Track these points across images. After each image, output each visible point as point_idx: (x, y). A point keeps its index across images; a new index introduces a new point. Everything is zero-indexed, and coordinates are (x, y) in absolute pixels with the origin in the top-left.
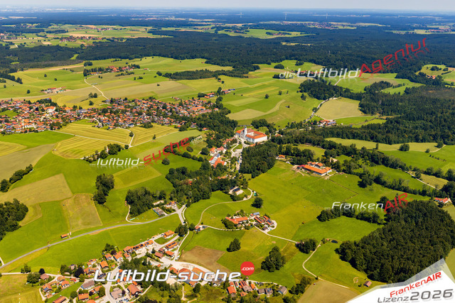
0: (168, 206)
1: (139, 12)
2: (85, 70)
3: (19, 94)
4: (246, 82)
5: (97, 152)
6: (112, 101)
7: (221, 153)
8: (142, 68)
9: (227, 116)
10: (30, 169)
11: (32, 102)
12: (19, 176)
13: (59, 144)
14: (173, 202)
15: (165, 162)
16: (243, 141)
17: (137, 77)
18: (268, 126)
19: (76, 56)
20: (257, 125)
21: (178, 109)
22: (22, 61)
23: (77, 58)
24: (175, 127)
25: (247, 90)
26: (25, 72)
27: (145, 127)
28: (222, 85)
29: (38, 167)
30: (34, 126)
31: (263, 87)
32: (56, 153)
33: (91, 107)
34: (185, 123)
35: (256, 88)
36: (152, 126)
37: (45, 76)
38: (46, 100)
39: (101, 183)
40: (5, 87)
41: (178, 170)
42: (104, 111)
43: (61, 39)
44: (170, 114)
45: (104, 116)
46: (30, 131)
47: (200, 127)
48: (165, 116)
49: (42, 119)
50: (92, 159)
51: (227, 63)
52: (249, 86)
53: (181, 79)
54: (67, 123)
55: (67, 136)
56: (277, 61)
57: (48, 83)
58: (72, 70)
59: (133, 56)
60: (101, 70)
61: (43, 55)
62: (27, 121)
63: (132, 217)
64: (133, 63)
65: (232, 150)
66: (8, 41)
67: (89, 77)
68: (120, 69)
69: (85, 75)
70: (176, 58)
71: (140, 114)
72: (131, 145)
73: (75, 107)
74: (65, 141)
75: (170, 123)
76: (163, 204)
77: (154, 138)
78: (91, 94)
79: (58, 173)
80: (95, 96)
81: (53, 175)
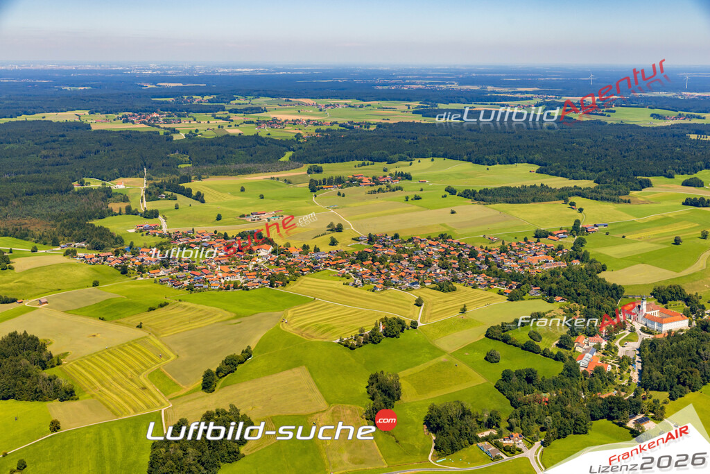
0: (507, 442)
1: (388, 75)
2: (312, 181)
3: (202, 220)
4: (629, 212)
5: (362, 330)
6: (371, 239)
7: (598, 348)
8: (416, 179)
9: (601, 275)
10: (248, 354)
11: (230, 235)
12: (231, 365)
13: (290, 313)
14: (516, 435)
15: (491, 358)
16: (638, 326)
17: (411, 195)
18: (687, 300)
19: (289, 154)
20: (664, 295)
21: (499, 258)
22: (196, 162)
23: (292, 158)
24: (500, 293)
25: (632, 227)
26: (205, 182)
27: (441, 289)
28: (580, 216)
29: (260, 352)
30: (240, 279)
31: (665, 221)
32: (287, 328)
33: (333, 248)
34: (518, 286)
35: (650, 222)
36: (454, 289)
37: (243, 190)
38: (252, 233)
39: (379, 387)
40: (177, 208)
41: (518, 374)
42: (361, 257)
43: (258, 123)
44: (485, 267)
45: (362, 265)
46: (235, 287)
47: (550, 295)
48: (476, 269)
49: (251, 267)
50: (355, 343)
51: (582, 172)
52: (636, 219)
53: (496, 201)
54: (296, 275)
55: (300, 300)
56: (688, 172)
57: (249, 204)
58: (288, 182)
59: (396, 156)
60: (340, 181)
61: (231, 152)
62: (226, 268)
63: (440, 457)
64: (399, 170)
65: (617, 343)
66: (167, 126)
67: (320, 194)
68: (376, 181)
69: (313, 190)
70: (478, 162)
71: (428, 265)
72: (422, 322)
73: (305, 247)
74: (299, 309)
75: (489, 285)
76: (496, 438)
77: (464, 310)
78: (332, 224)
79: (298, 363)
80: (339, 229)
81: (290, 368)
